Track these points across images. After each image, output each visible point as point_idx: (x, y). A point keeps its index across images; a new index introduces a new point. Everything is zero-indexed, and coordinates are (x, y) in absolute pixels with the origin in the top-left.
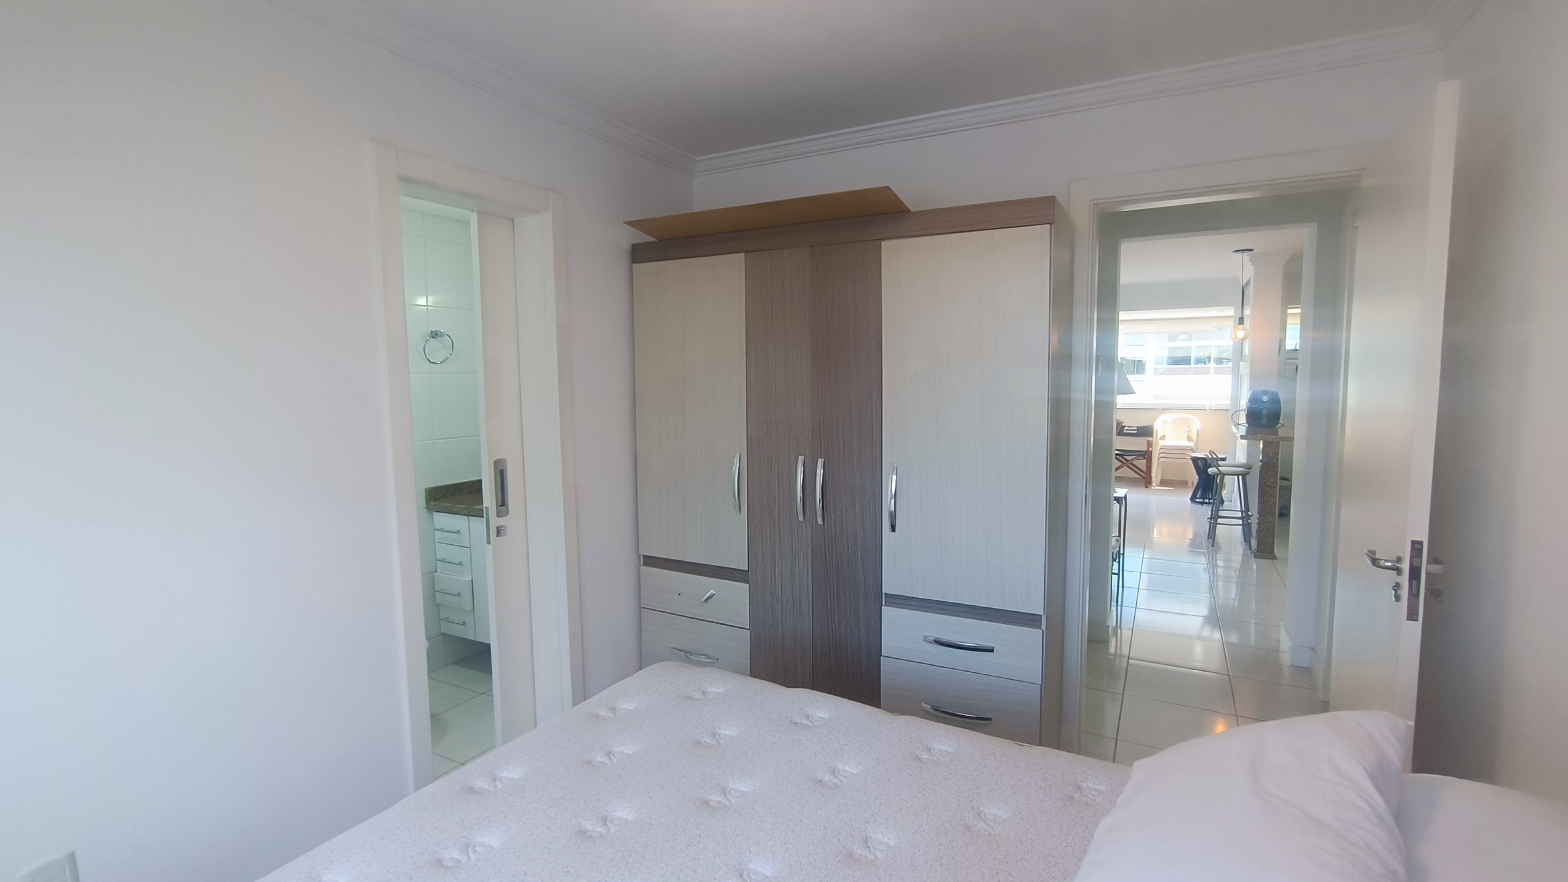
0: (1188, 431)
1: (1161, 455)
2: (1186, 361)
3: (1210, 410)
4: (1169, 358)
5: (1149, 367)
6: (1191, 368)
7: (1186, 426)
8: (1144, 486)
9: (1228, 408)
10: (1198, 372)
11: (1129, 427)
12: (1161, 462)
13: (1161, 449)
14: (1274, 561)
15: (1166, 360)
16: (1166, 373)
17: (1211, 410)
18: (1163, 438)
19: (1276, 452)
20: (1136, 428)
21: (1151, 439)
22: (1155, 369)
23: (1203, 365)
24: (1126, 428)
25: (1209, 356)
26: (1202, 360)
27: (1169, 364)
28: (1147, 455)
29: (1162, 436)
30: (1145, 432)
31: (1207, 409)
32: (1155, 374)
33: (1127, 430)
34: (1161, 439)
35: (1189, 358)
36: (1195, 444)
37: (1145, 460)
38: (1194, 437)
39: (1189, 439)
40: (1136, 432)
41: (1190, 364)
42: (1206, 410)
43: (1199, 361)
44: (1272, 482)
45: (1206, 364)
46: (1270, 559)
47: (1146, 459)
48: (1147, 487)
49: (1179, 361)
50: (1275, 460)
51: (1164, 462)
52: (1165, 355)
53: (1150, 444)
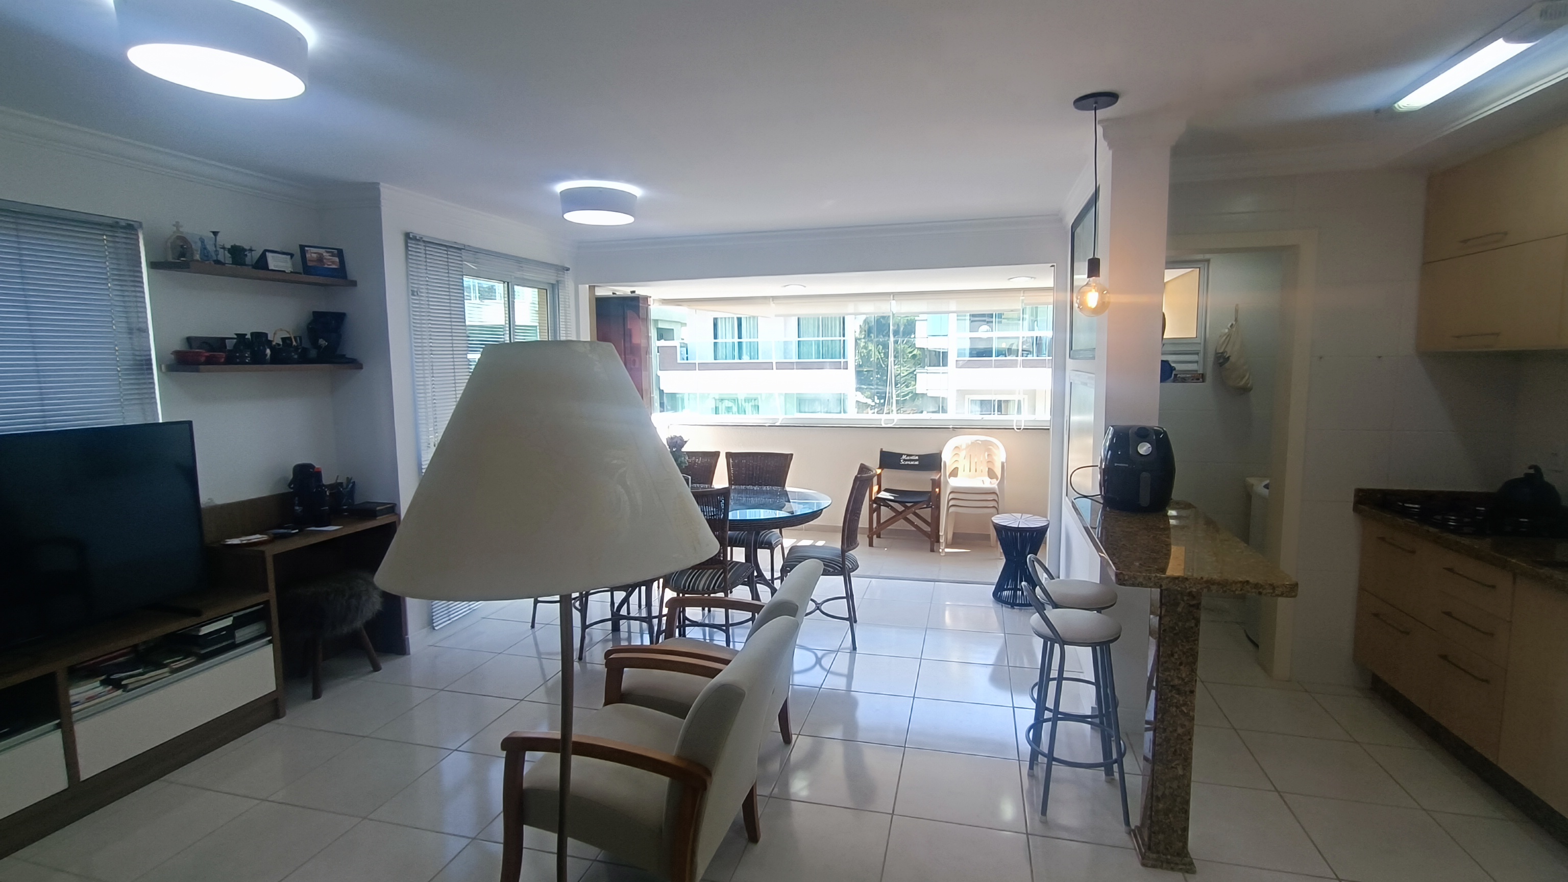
0: (988, 462)
1: (951, 503)
2: (987, 353)
3: (1017, 429)
4: (971, 350)
5: (952, 358)
6: (992, 360)
7: (986, 454)
8: (929, 547)
9: (1046, 425)
10: (999, 365)
11: (908, 455)
12: (952, 512)
13: (951, 493)
14: (1187, 875)
15: (967, 352)
16: (967, 365)
17: (1020, 429)
18: (954, 473)
19: (1194, 602)
20: (917, 458)
21: (937, 477)
22: (957, 361)
23: (1004, 358)
24: (904, 457)
25: (1010, 347)
26: (1002, 351)
27: (971, 355)
28: (931, 499)
29: (955, 468)
30: (931, 462)
31: (1015, 427)
32: (956, 367)
33: (905, 460)
34: (950, 475)
35: (991, 349)
36: (998, 485)
37: (930, 509)
38: (998, 472)
39: (991, 474)
40: (917, 463)
41: (992, 356)
42: (1013, 429)
43: (1000, 353)
44: (1183, 680)
45: (1006, 356)
46: (1181, 870)
47: (931, 507)
48: (932, 550)
49: (981, 353)
50: (1192, 624)
51: (957, 514)
52: (967, 346)
53: (936, 484)
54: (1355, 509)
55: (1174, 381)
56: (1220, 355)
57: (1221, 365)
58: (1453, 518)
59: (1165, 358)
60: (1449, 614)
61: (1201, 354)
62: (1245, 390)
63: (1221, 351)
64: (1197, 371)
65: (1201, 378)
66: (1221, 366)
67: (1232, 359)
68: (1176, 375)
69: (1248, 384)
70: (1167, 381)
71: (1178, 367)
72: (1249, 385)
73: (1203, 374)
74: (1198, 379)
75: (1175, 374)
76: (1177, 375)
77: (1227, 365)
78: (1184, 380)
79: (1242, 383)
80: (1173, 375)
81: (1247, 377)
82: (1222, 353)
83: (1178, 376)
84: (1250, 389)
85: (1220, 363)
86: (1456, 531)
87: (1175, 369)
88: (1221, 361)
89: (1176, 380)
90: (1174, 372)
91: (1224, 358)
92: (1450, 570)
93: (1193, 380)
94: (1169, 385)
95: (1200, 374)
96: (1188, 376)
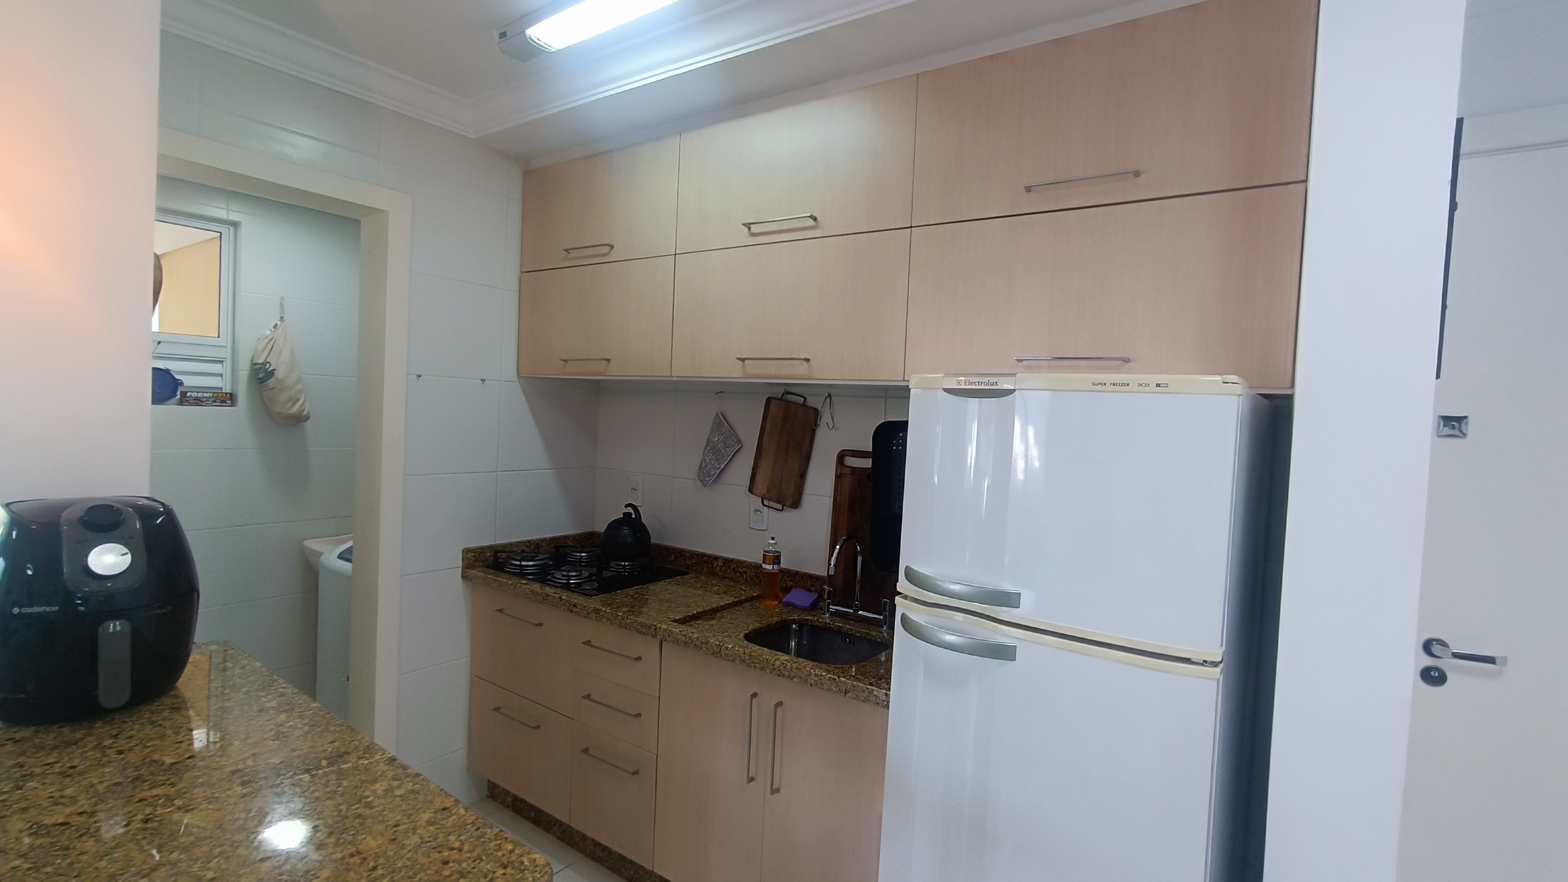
54: (464, 577)
55: (181, 403)
56: (258, 366)
57: (262, 381)
58: (574, 574)
59: (161, 365)
60: (588, 697)
61: (228, 363)
62: (300, 419)
63: (261, 361)
64: (221, 389)
65: (227, 399)
66: (261, 383)
67: (279, 374)
68: (184, 394)
69: (303, 410)
70: (167, 402)
71: (188, 381)
72: (305, 413)
73: (231, 394)
74: (225, 402)
75: (181, 392)
76: (187, 392)
77: (271, 382)
78: (198, 402)
79: (294, 410)
80: (179, 393)
81: (301, 401)
82: (262, 364)
83: (189, 394)
84: (307, 418)
85: (259, 379)
86: (577, 589)
87: (182, 384)
88: (261, 375)
89: (184, 400)
90: (180, 389)
91: (266, 370)
92: (588, 643)
93: (214, 402)
94: (171, 409)
95: (226, 394)
96: (205, 395)
